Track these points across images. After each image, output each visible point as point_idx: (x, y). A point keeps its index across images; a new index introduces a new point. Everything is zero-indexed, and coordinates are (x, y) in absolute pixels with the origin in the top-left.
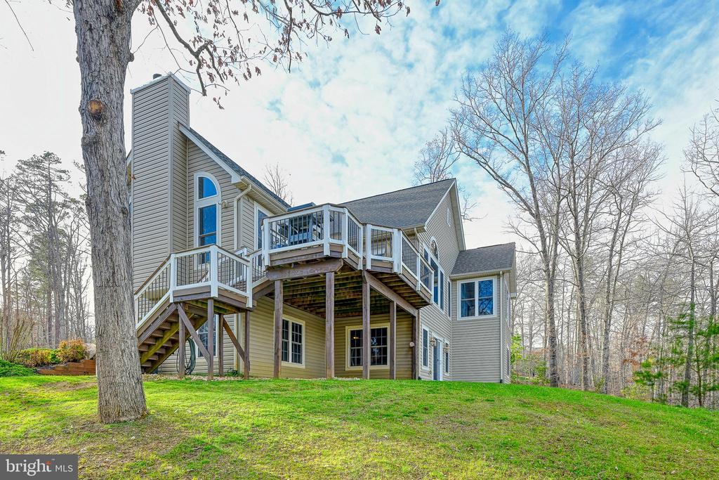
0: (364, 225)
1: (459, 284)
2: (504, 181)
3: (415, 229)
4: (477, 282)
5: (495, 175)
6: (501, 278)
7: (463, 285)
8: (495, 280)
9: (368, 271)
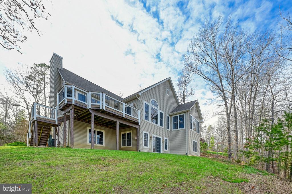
0: (88, 92)
1: (173, 117)
2: (209, 79)
3: (136, 95)
4: (178, 116)
5: (205, 77)
6: (187, 114)
7: (174, 117)
8: (184, 114)
9: (90, 109)
